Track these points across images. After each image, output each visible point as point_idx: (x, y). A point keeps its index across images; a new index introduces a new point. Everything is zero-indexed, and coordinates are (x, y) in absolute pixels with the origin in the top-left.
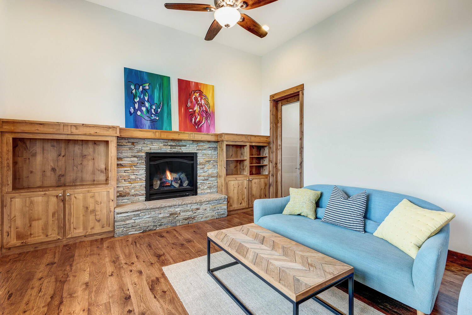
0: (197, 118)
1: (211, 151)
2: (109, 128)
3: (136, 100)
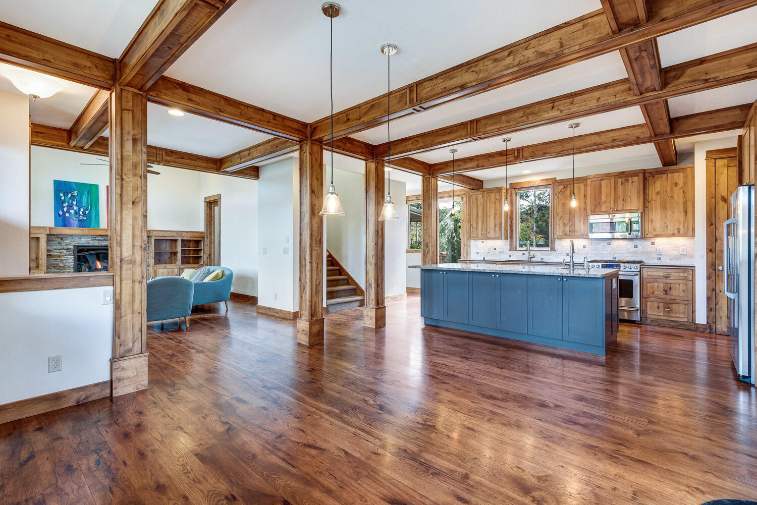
3: (64, 205)
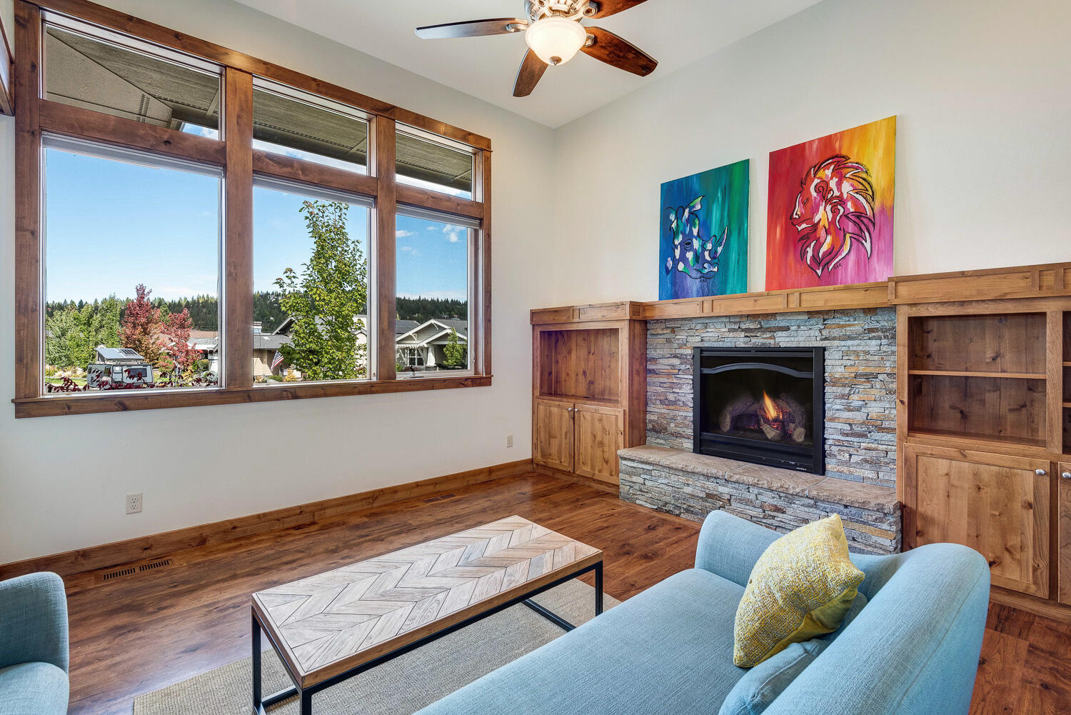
0: (821, 245)
1: (878, 342)
2: (615, 306)
3: (677, 242)
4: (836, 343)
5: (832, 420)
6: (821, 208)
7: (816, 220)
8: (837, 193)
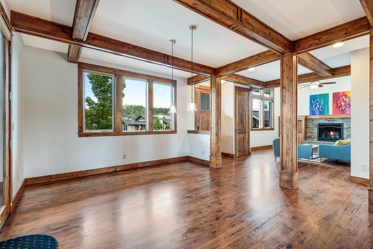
0: (343, 108)
2: (302, 116)
4: (346, 123)
5: (345, 134)
6: (343, 102)
7: (342, 104)
8: (345, 100)
